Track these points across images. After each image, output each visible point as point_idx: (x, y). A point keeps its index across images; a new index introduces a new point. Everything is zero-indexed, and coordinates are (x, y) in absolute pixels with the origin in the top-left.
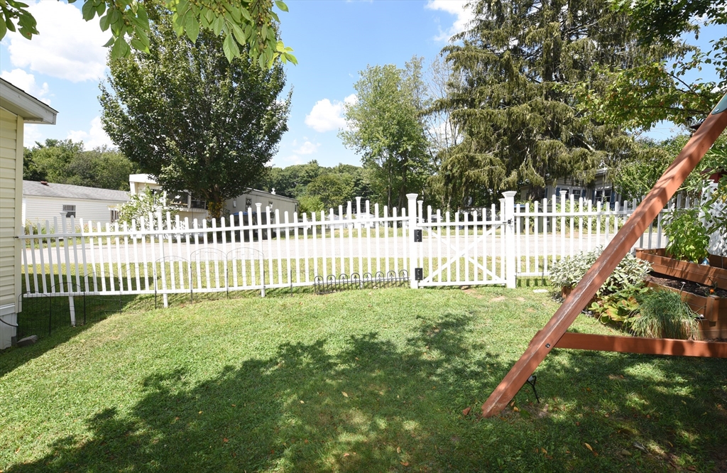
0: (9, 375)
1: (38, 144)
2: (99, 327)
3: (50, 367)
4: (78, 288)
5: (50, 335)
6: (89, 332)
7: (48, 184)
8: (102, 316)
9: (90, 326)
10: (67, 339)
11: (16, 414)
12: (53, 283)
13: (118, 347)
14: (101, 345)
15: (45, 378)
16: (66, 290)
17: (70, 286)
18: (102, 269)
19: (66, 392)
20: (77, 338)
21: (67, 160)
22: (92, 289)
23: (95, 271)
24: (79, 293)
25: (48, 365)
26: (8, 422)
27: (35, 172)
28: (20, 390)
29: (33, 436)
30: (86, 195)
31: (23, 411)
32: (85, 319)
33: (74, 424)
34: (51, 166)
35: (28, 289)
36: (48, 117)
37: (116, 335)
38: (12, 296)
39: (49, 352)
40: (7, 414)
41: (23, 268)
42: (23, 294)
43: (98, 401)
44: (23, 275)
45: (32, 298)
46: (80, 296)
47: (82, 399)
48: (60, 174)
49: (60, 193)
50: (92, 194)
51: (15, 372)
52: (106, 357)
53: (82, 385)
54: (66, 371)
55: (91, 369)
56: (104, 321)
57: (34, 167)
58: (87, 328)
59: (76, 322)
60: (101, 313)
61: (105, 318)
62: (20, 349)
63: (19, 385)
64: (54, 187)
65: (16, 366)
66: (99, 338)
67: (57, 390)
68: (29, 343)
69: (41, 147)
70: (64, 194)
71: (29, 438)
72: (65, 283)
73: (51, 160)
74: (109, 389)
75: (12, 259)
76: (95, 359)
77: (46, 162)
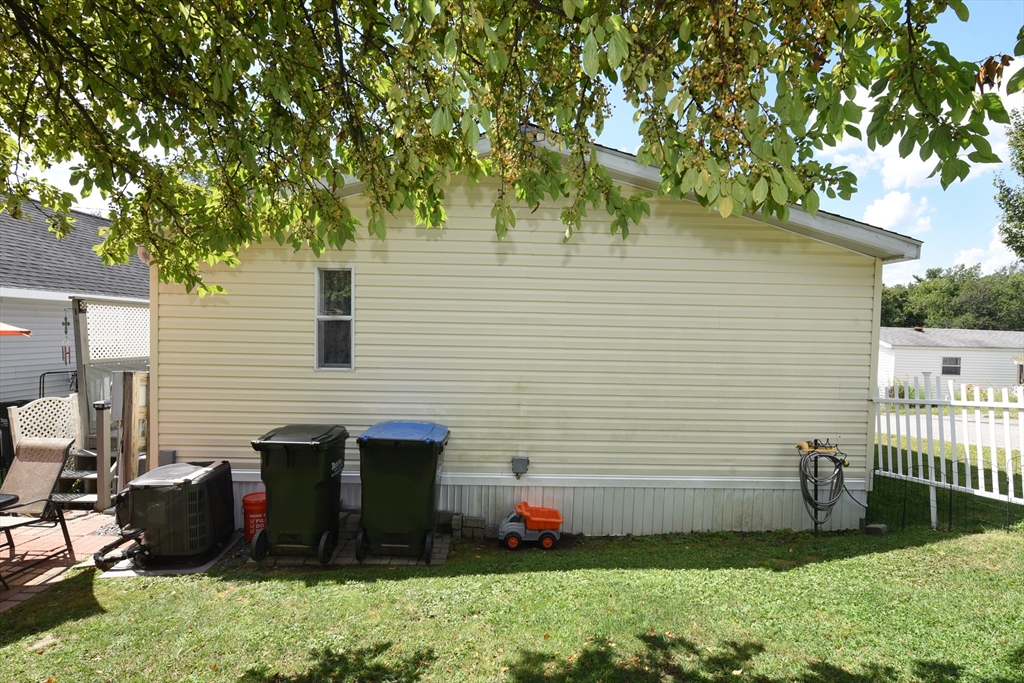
0: (848, 561)
1: (917, 278)
2: (969, 542)
3: (893, 571)
4: (943, 477)
5: (902, 531)
6: (952, 544)
7: (924, 329)
8: (977, 528)
9: (956, 536)
10: (921, 543)
11: (846, 608)
12: (910, 464)
13: (993, 582)
14: (966, 568)
15: (885, 582)
16: (926, 476)
17: (932, 473)
18: (980, 456)
19: (906, 612)
20: (935, 547)
21: (953, 293)
22: (962, 482)
23: (968, 457)
24: (943, 483)
25: (891, 567)
26: (837, 612)
27: (910, 315)
28: (856, 582)
29: (858, 643)
30: (978, 342)
31: (854, 610)
32: (950, 524)
33: (906, 657)
34: (933, 304)
35: (881, 465)
36: (909, 251)
37: (994, 563)
38: (863, 470)
39: (895, 552)
40: (838, 604)
41: (876, 438)
42: (875, 469)
43: (944, 645)
44: (876, 446)
45: (885, 477)
46: (944, 489)
47: (923, 631)
48: (944, 314)
49: (939, 341)
50: (987, 340)
51: (854, 560)
52: (971, 590)
53: (928, 612)
54: (911, 584)
55: (945, 596)
56: (979, 535)
57: (909, 309)
58: (951, 538)
59: (938, 524)
60: (977, 522)
61: (982, 532)
62: (865, 536)
63: (856, 578)
64: (933, 334)
65: (857, 554)
66: (965, 558)
67: (895, 602)
68: (877, 532)
69: (920, 280)
70: (945, 342)
71: (853, 643)
72: (926, 466)
73: (932, 297)
74: (965, 637)
75: (864, 425)
76: (955, 586)
77: (925, 300)
